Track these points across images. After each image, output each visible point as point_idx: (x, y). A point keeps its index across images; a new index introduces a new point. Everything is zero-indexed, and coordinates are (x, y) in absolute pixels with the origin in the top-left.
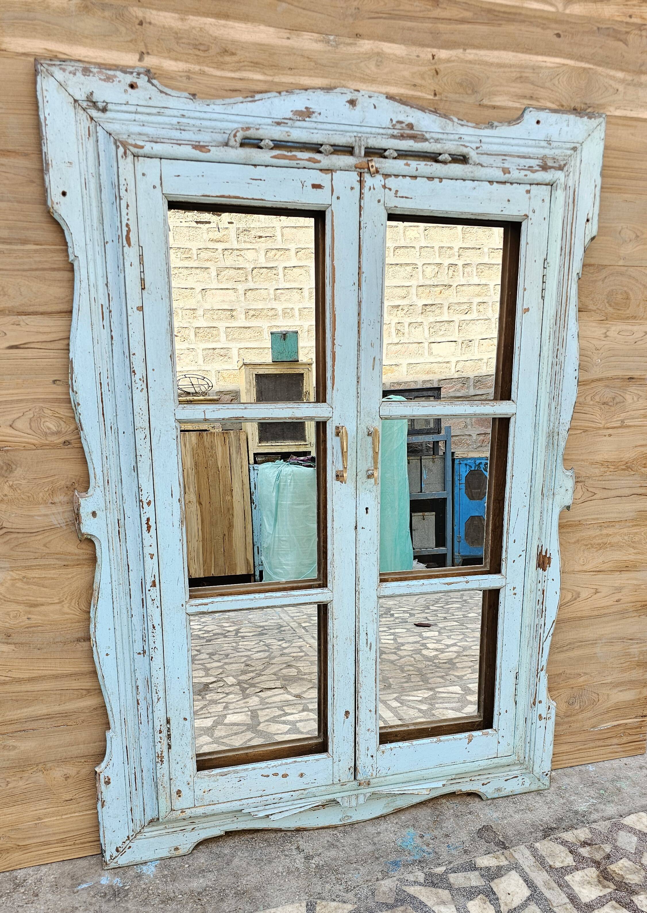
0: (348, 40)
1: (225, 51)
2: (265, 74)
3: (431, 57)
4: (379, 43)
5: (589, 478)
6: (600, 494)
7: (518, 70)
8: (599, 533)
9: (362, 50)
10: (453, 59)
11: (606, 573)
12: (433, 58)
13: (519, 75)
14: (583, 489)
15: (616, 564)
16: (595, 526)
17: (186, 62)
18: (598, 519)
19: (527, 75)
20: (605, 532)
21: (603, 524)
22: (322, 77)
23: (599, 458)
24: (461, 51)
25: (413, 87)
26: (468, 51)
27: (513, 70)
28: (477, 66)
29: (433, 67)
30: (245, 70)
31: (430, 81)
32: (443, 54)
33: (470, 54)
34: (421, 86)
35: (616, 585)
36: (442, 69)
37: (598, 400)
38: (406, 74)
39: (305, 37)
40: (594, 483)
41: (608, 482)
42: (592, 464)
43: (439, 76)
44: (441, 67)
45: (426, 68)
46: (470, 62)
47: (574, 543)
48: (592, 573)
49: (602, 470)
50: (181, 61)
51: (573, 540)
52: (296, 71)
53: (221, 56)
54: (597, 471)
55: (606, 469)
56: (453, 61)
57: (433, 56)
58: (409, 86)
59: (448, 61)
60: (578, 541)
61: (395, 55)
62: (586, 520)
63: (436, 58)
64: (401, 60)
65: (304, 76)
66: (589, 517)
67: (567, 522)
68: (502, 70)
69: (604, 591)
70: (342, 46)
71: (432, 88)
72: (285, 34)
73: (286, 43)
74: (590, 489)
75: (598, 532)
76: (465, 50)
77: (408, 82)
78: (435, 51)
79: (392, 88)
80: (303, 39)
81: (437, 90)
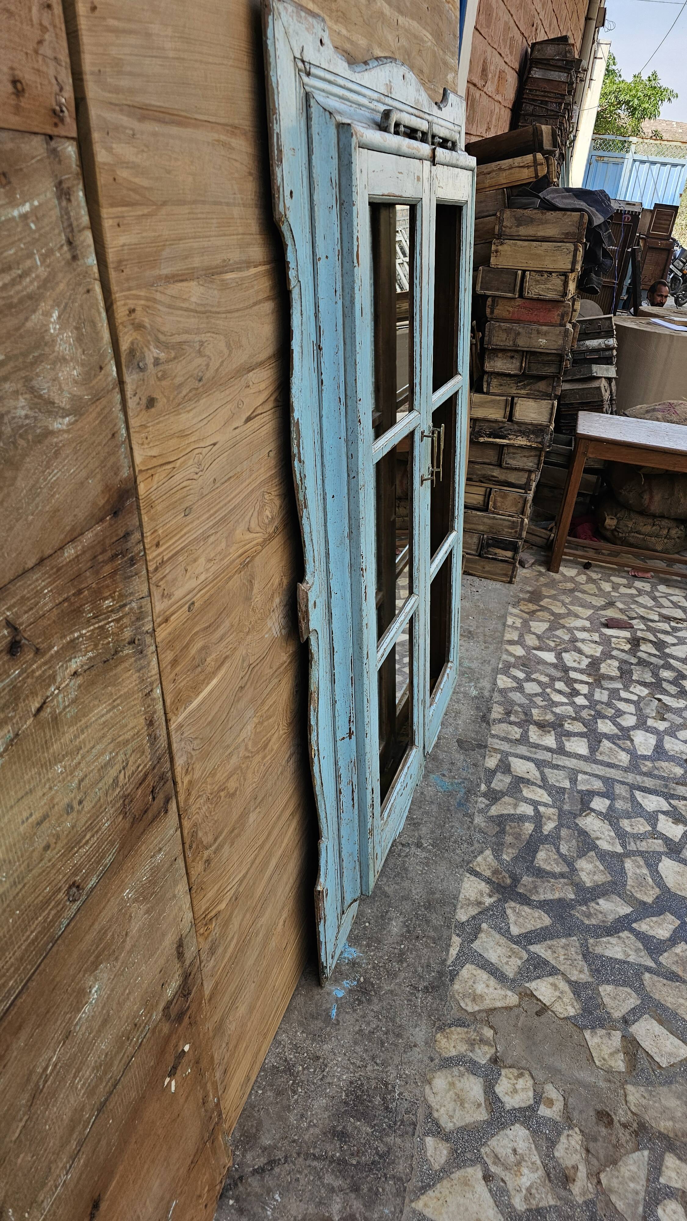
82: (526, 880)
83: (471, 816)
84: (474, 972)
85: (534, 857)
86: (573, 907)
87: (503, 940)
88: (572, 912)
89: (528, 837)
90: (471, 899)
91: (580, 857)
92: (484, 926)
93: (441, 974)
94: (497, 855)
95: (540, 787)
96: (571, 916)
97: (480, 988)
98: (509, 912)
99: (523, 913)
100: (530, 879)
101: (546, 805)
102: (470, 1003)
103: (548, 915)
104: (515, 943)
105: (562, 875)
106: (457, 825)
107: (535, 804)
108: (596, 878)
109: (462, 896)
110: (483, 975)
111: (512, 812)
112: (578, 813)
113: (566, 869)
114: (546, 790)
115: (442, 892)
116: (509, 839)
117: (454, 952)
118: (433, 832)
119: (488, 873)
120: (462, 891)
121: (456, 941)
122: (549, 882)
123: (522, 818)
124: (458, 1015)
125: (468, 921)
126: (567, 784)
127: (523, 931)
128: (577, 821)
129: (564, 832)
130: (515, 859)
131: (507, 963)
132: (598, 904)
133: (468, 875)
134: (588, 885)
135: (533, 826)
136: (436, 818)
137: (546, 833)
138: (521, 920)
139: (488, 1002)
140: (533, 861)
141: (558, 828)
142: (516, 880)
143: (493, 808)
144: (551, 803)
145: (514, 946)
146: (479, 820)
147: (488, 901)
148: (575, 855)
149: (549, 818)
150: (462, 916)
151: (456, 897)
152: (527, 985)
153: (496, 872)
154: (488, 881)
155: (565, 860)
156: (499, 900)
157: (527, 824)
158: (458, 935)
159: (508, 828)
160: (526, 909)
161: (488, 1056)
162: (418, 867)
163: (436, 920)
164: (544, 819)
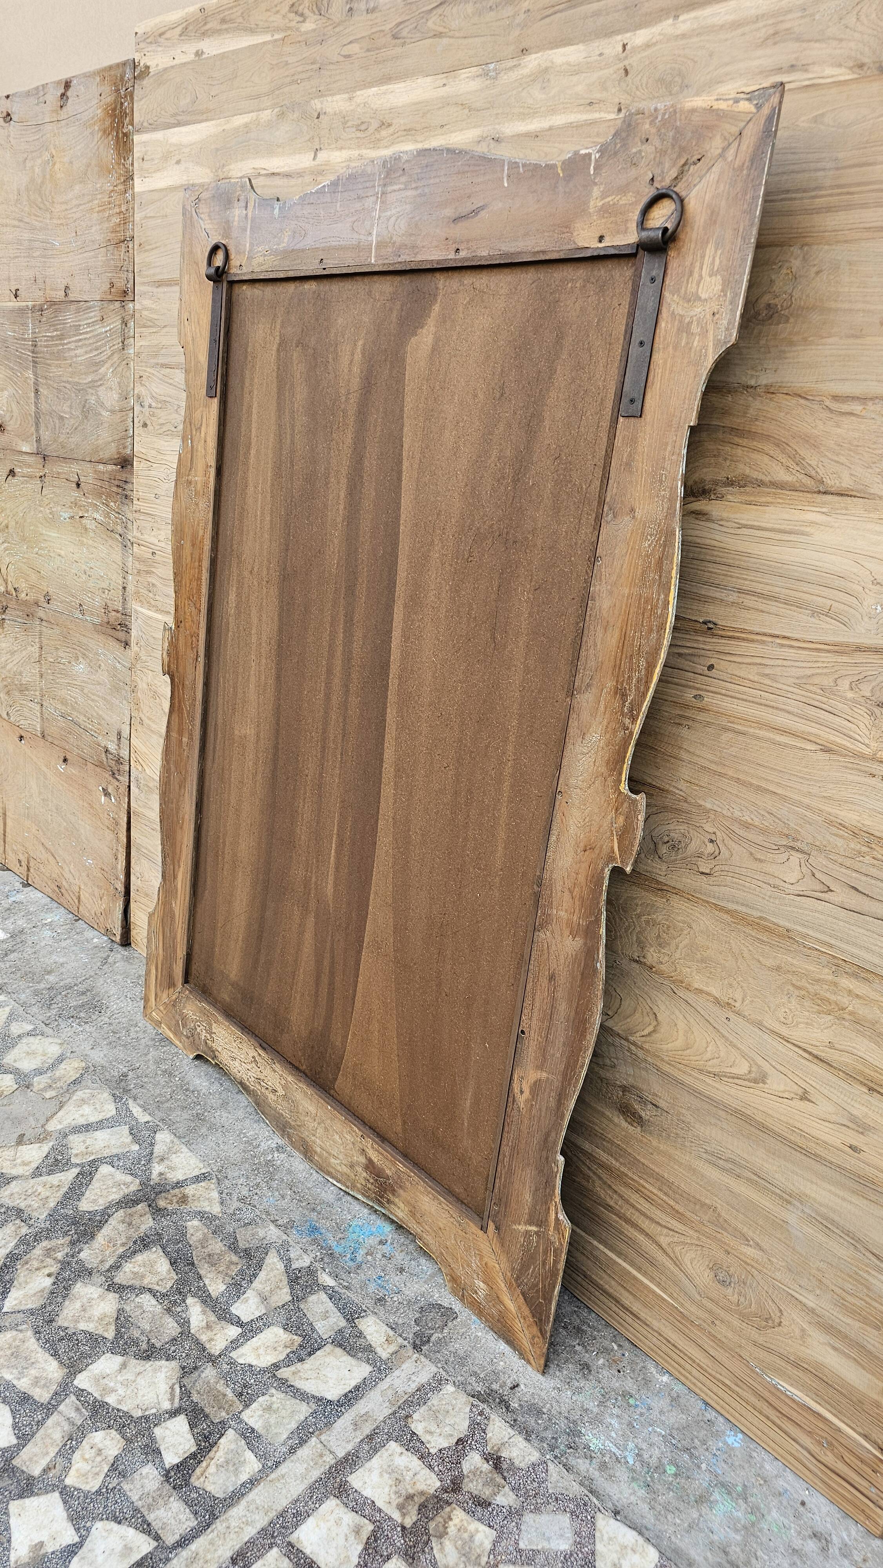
0: (511, 63)
1: (384, 125)
2: (416, 141)
3: (620, 49)
4: (550, 52)
5: (820, 850)
6: (840, 895)
7: (770, 22)
8: (830, 977)
9: (526, 71)
10: (654, 40)
11: (832, 1070)
12: (624, 50)
13: (771, 31)
14: (804, 869)
15: (860, 1067)
16: (824, 959)
17: (349, 148)
18: (831, 946)
19: (787, 25)
20: (846, 982)
21: (844, 964)
22: (474, 127)
23: (850, 817)
24: (670, 21)
25: (588, 108)
26: (681, 18)
27: (761, 24)
28: (695, 39)
29: (621, 65)
30: (398, 142)
31: (613, 90)
32: (640, 37)
33: (684, 22)
34: (600, 101)
35: (855, 1112)
36: (635, 64)
37: (868, 694)
38: (580, 89)
39: (463, 76)
40: (830, 865)
41: (864, 878)
42: (831, 823)
43: (629, 76)
44: (633, 61)
45: (611, 70)
46: (683, 36)
47: (771, 969)
48: (801, 1052)
49: (852, 845)
50: (345, 149)
51: (770, 963)
52: (447, 127)
53: (379, 132)
54: (840, 842)
55: (864, 849)
56: (655, 44)
57: (624, 46)
58: (582, 108)
59: (648, 46)
60: (778, 969)
61: (568, 64)
62: (805, 936)
63: (628, 47)
64: (576, 70)
65: (455, 131)
66: (811, 933)
67: (761, 918)
68: (740, 31)
69: (824, 1108)
70: (502, 74)
71: (617, 101)
72: (441, 79)
73: (443, 92)
74: (817, 875)
75: (826, 974)
76: (676, 17)
77: (582, 102)
78: (627, 37)
79: (559, 117)
80: (460, 80)
81: (623, 101)
82: (147, 1224)
83: (285, 1228)
84: (103, 1114)
85: (167, 1254)
86: (73, 1243)
87: (106, 1153)
88: (68, 1238)
89: (202, 1272)
90: (174, 1156)
91: (120, 1311)
92: (136, 1147)
93: (126, 1091)
94: (202, 1215)
95: (276, 1366)
96: (66, 1234)
97: (87, 1109)
98: (129, 1178)
99: (114, 1190)
100: (143, 1228)
101: (235, 1344)
102: (84, 1096)
103: (89, 1212)
104: (94, 1161)
105: (116, 1267)
106: (284, 1203)
107: (249, 1330)
108: (78, 1305)
109: (184, 1149)
110: (93, 1118)
111: (256, 1284)
112: (186, 1381)
113: (120, 1278)
114: (264, 1371)
115: (204, 1137)
116: (217, 1246)
117: (136, 1111)
118: (289, 1172)
119: (190, 1190)
120: (190, 1154)
121: (143, 1117)
122: (123, 1245)
123: (237, 1288)
124: (83, 1083)
125: (153, 1138)
126: (253, 1417)
127: (97, 1176)
128: (174, 1364)
129: (171, 1328)
130: (182, 1233)
131: (84, 1142)
132: (49, 1275)
133: (204, 1171)
134: (79, 1285)
135: (214, 1294)
136: (309, 1189)
137: (190, 1300)
138: (110, 1183)
139: (71, 1108)
140: (164, 1248)
141: (185, 1324)
142: (157, 1212)
143: (280, 1266)
144: (234, 1354)
145: (91, 1158)
146: (272, 1233)
147: (157, 1169)
148: (127, 1308)
149: (208, 1327)
150: (163, 1138)
151: (188, 1144)
152: (51, 1144)
153: (184, 1199)
154: (179, 1185)
155: (132, 1288)
156: (149, 1180)
157: (222, 1287)
158: (148, 1122)
159: (235, 1258)
160: (115, 1196)
161: (35, 1084)
162: (251, 1133)
163: (181, 1117)
164: (213, 1318)
